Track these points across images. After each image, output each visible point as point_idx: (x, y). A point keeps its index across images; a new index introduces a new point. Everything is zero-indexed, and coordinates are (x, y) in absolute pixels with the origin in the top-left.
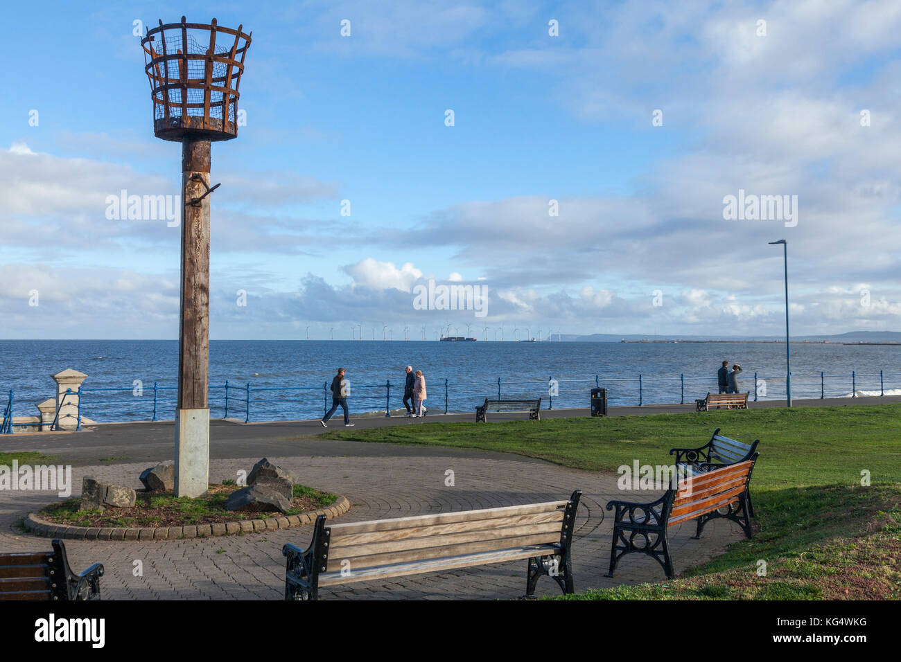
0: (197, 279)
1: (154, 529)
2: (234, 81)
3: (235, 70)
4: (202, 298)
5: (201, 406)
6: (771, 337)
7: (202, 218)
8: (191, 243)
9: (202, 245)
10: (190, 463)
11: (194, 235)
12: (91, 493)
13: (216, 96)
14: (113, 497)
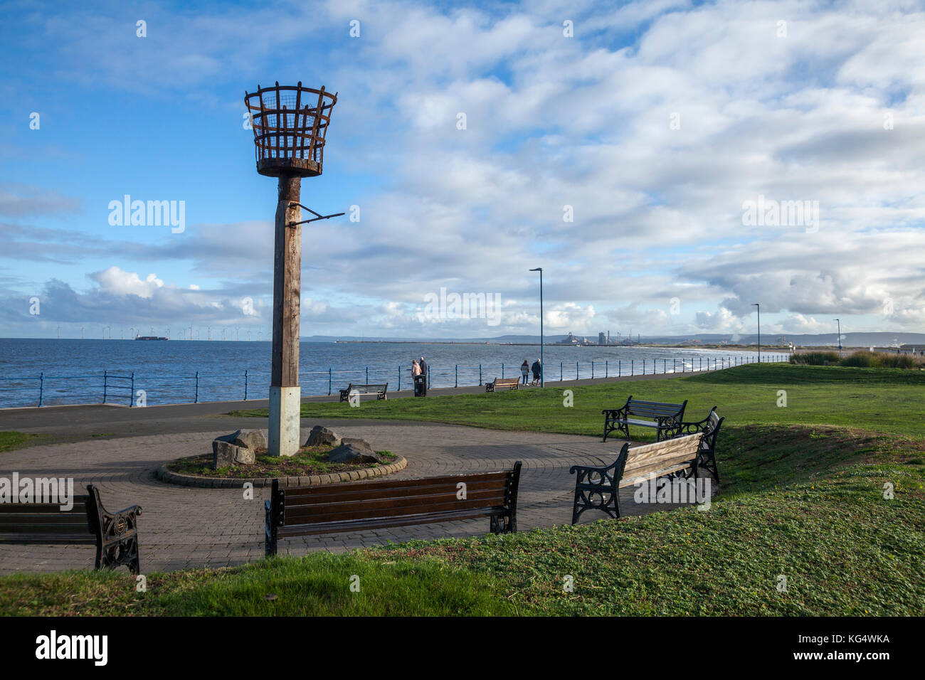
0: (292, 286)
1: (264, 479)
2: (322, 130)
3: (323, 122)
4: (295, 300)
5: (295, 385)
6: (449, 339)
7: (296, 237)
8: (289, 257)
9: (296, 259)
10: (287, 430)
11: (290, 250)
12: (224, 454)
13: (307, 142)
14: (241, 456)
